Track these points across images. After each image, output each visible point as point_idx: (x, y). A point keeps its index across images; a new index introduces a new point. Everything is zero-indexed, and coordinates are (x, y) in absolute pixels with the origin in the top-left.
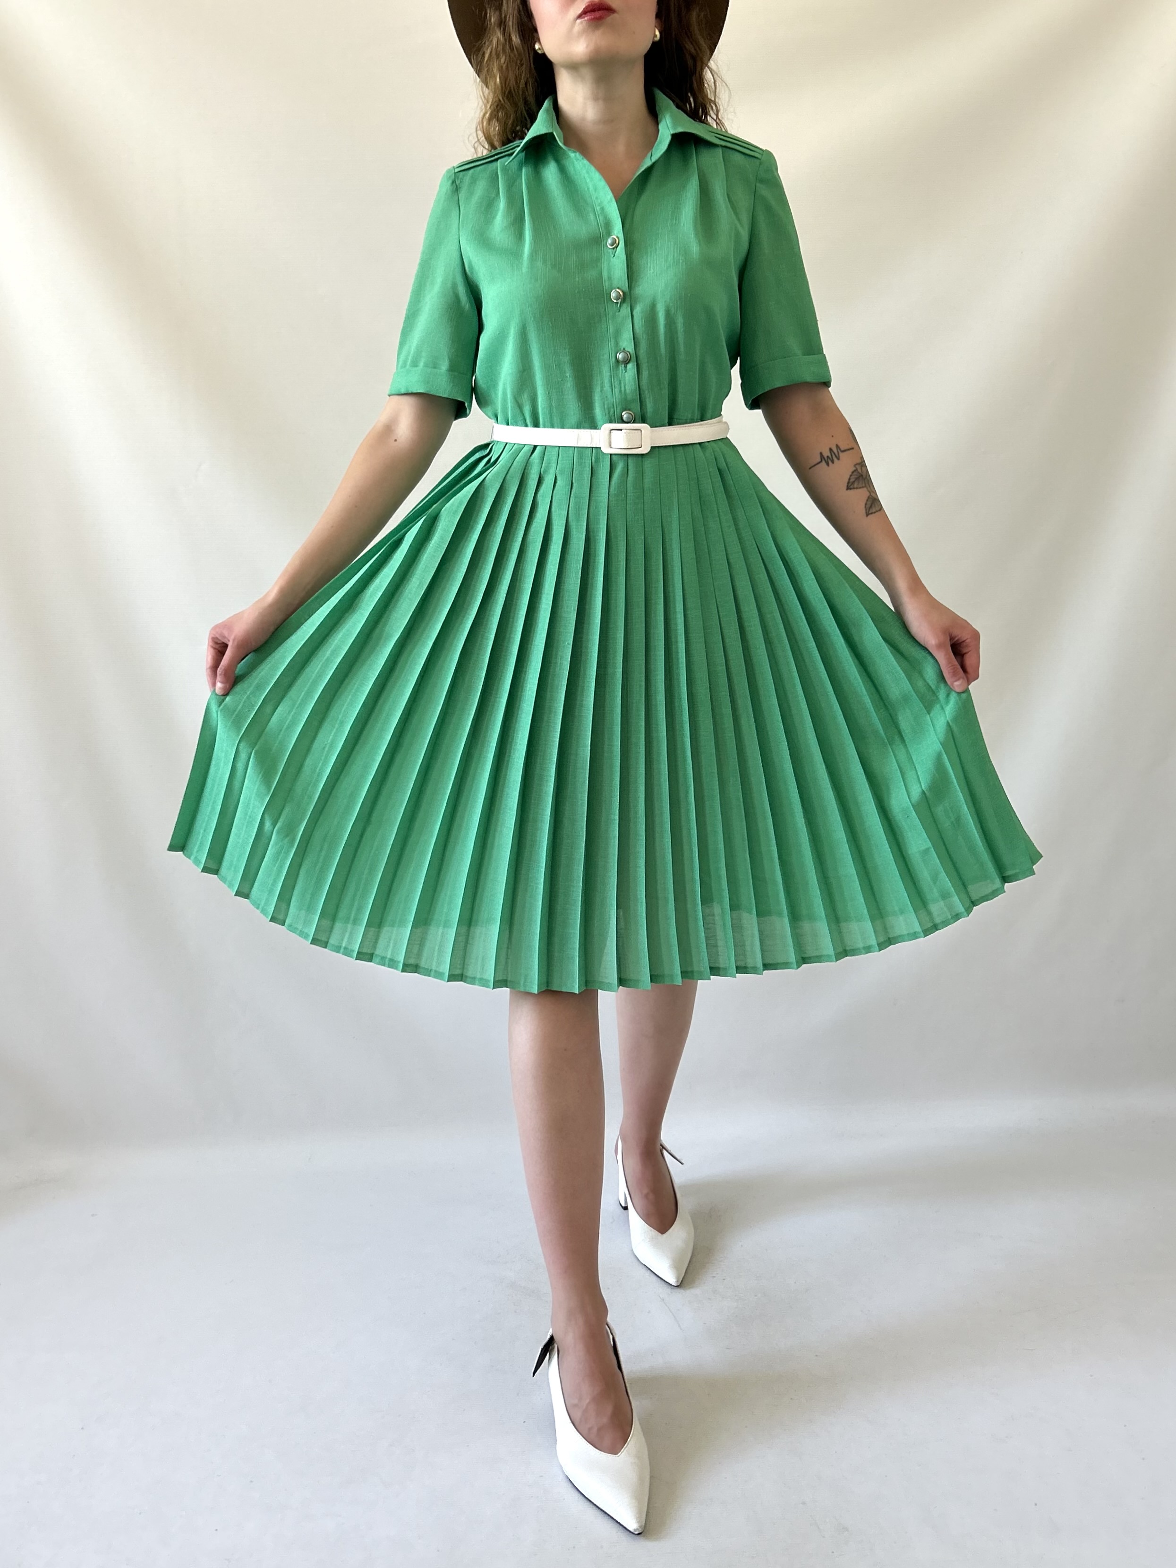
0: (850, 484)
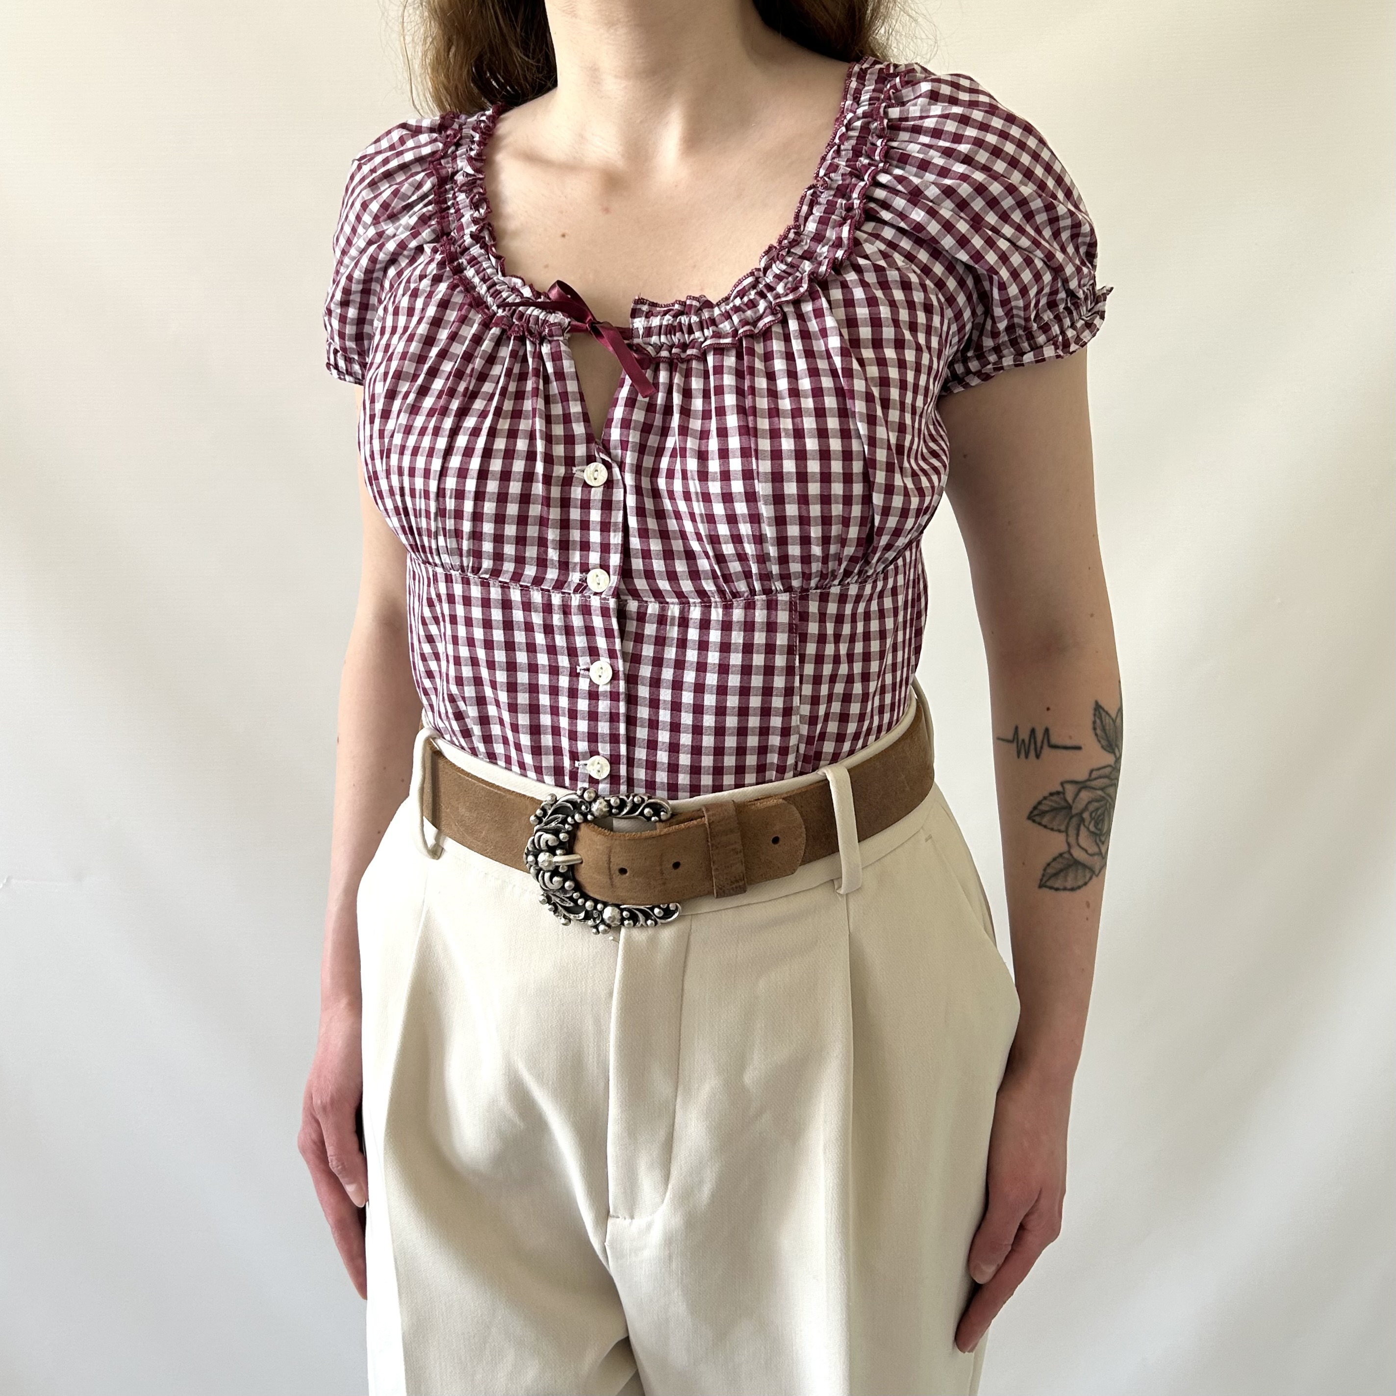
0: (1036, 812)
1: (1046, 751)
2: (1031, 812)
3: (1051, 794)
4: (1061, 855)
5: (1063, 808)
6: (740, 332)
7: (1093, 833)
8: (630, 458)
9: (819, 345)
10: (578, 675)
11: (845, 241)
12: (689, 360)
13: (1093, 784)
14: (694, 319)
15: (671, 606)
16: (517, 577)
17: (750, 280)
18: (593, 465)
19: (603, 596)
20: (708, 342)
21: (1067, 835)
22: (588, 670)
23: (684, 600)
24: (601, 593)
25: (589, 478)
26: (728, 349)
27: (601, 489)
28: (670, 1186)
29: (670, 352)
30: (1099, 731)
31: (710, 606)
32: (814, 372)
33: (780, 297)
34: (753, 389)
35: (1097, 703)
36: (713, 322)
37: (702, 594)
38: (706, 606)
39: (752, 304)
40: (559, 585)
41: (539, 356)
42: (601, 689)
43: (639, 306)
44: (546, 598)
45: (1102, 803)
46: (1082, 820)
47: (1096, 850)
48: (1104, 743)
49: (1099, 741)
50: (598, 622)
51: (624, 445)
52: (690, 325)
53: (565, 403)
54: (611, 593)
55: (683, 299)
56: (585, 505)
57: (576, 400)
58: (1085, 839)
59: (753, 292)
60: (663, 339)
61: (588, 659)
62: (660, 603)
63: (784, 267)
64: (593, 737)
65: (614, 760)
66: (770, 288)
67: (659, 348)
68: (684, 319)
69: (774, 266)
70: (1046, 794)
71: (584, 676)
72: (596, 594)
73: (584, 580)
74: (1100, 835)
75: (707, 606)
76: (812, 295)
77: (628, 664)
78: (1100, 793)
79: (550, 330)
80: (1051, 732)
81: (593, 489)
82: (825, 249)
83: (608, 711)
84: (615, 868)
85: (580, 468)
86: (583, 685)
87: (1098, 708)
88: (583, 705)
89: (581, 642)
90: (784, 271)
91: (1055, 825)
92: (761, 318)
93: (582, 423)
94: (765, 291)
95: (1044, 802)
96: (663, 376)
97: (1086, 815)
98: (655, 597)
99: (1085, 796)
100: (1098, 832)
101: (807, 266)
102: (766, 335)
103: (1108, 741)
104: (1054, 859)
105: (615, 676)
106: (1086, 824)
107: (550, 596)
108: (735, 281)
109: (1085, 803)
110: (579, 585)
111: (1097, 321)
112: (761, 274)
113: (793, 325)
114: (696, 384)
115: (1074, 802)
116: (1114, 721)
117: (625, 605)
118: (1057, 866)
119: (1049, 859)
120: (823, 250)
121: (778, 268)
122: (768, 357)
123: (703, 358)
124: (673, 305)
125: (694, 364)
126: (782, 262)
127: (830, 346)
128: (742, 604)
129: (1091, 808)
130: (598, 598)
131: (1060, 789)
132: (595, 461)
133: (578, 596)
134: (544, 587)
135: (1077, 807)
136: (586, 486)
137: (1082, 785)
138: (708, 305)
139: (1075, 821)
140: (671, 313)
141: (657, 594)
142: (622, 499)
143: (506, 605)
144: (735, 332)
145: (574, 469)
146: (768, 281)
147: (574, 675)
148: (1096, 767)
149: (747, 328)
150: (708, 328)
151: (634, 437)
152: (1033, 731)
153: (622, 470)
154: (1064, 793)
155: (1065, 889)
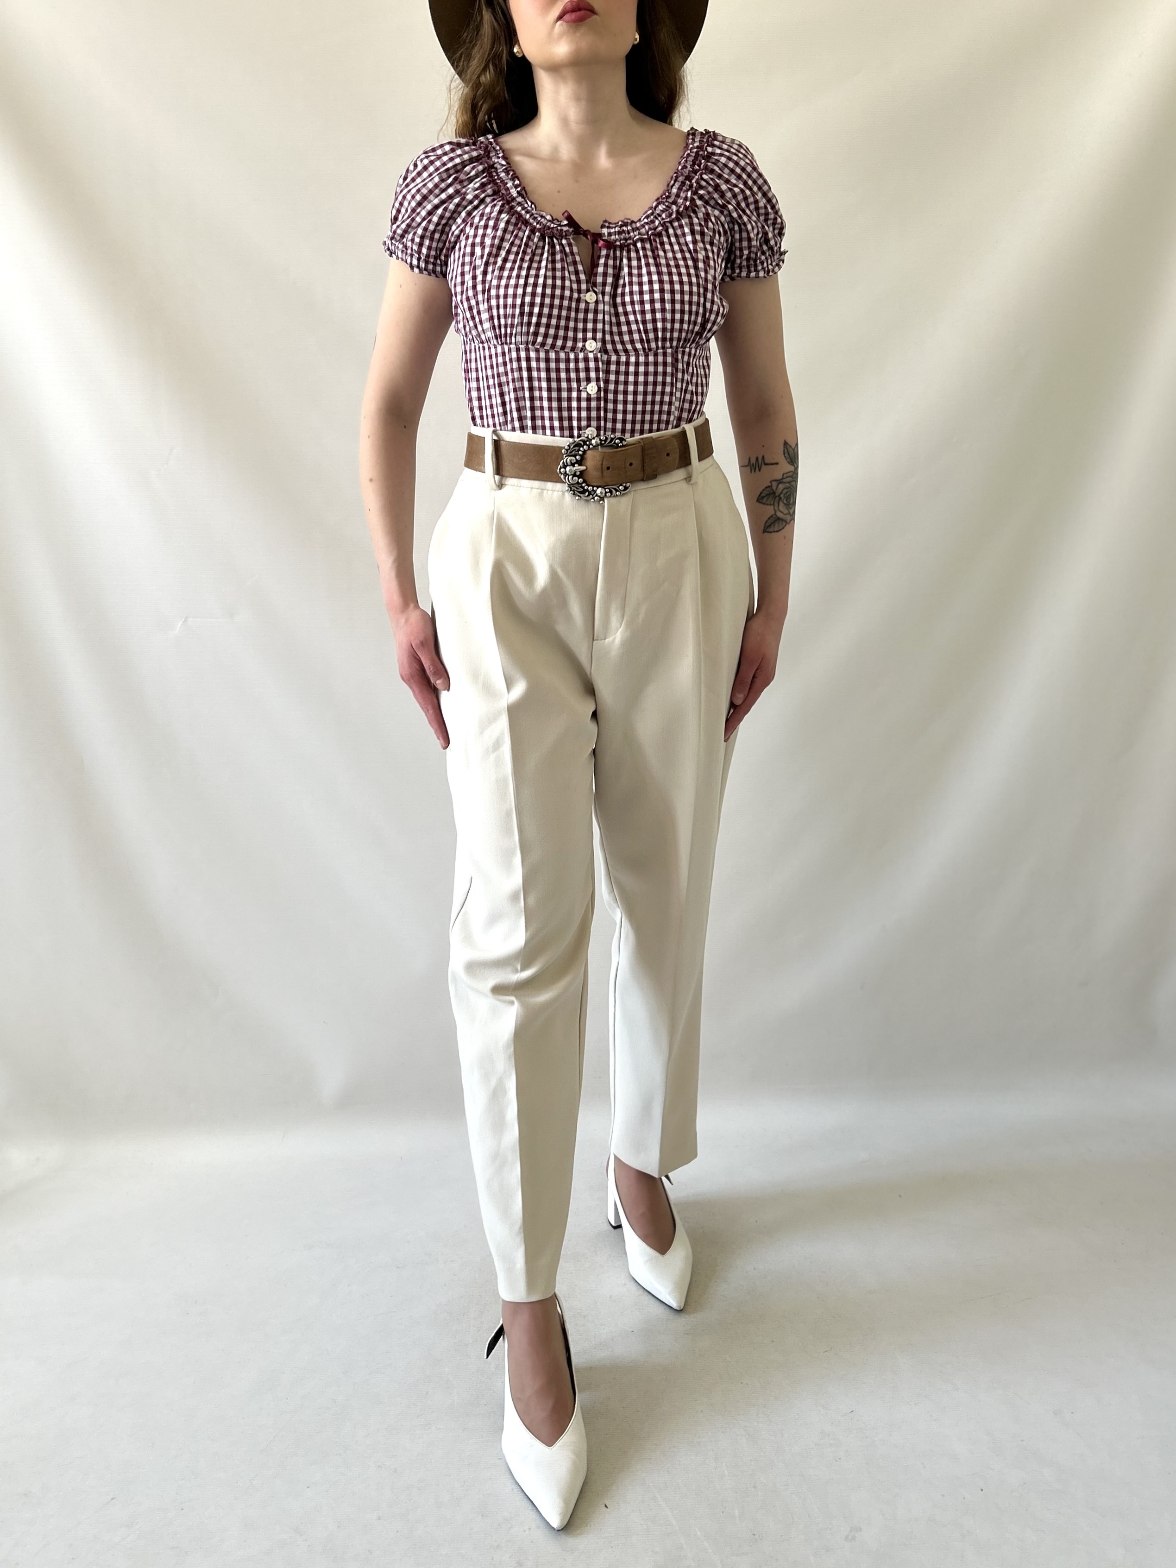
0: (760, 498)
1: (764, 467)
2: (758, 499)
5: (772, 494)
6: (650, 233)
7: (785, 504)
8: (607, 289)
9: (682, 240)
10: (581, 391)
11: (689, 198)
13: (785, 480)
14: (629, 228)
15: (622, 357)
16: (553, 346)
17: (650, 211)
18: (589, 293)
19: (594, 353)
20: (637, 237)
21: (774, 506)
22: (586, 388)
23: (628, 353)
24: (593, 351)
25: (588, 299)
26: (645, 240)
27: (594, 304)
28: (625, 618)
29: (620, 242)
30: (786, 455)
31: (639, 356)
32: (682, 251)
33: (664, 220)
34: (658, 255)
35: (785, 441)
36: (638, 229)
37: (635, 350)
39: (653, 222)
40: (573, 349)
41: (561, 244)
42: (592, 396)
43: (605, 224)
44: (567, 355)
45: (789, 489)
46: (780, 498)
47: (789, 511)
48: (789, 460)
49: (787, 460)
50: (591, 365)
51: (604, 284)
52: (628, 230)
53: (575, 266)
54: (597, 351)
55: (623, 219)
56: (586, 311)
57: (581, 265)
58: (782, 507)
59: (652, 217)
60: (617, 236)
61: (585, 383)
62: (617, 355)
63: (664, 207)
64: (589, 419)
65: (598, 428)
66: (659, 215)
67: (615, 241)
68: (625, 228)
70: (764, 488)
71: (584, 391)
72: (591, 352)
73: (584, 346)
74: (789, 505)
75: (637, 356)
76: (678, 219)
77: (604, 384)
78: (788, 485)
79: (566, 234)
80: (765, 457)
81: (590, 304)
82: (682, 201)
83: (595, 406)
84: (605, 467)
85: (584, 294)
86: (584, 395)
87: (786, 443)
88: (584, 404)
89: (582, 375)
90: (665, 209)
91: (768, 502)
92: (657, 227)
93: (584, 275)
94: (657, 216)
95: (764, 492)
96: (618, 253)
97: (782, 496)
98: (615, 353)
99: (781, 486)
100: (788, 503)
101: (674, 208)
102: (660, 235)
103: (791, 459)
104: (769, 518)
105: (599, 390)
106: (782, 499)
107: (569, 355)
108: (643, 212)
109: (780, 491)
110: (582, 349)
111: (781, 263)
112: (655, 209)
113: (671, 231)
114: (633, 255)
115: (776, 489)
116: (794, 450)
118: (770, 521)
119: (767, 519)
120: (680, 201)
121: (662, 207)
122: (662, 244)
123: (635, 245)
124: (618, 223)
125: (632, 247)
126: (664, 205)
127: (687, 240)
128: (653, 354)
129: (784, 492)
130: (592, 354)
131: (770, 484)
132: (591, 291)
133: (582, 353)
134: (566, 351)
136: (586, 302)
137: (780, 482)
138: (633, 222)
139: (777, 499)
140: (619, 226)
141: (616, 351)
142: (602, 308)
143: (547, 360)
144: (647, 233)
145: (582, 295)
146: (658, 212)
147: (579, 391)
148: (786, 472)
149: (653, 231)
150: (635, 232)
151: (608, 280)
152: (757, 459)
153: (602, 295)
154: (771, 486)
155: (774, 532)
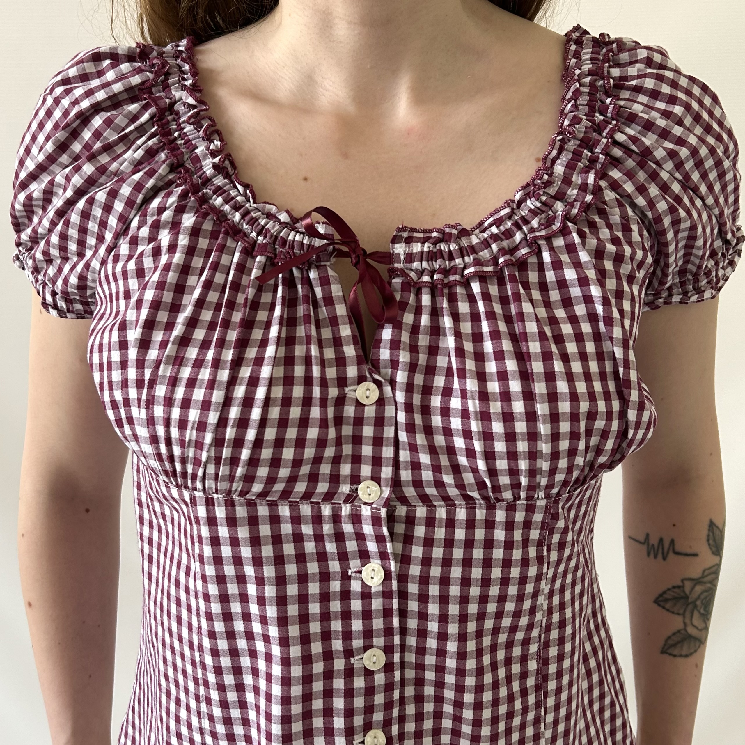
0: (661, 599)
2: (657, 599)
3: (674, 587)
4: (679, 631)
5: (682, 598)
6: (501, 260)
7: (702, 614)
8: (401, 377)
10: (349, 578)
12: (451, 286)
13: (705, 579)
14: (453, 247)
15: (438, 509)
16: (286, 494)
18: (364, 384)
19: (374, 506)
20: (471, 270)
21: (684, 617)
22: (360, 572)
23: (450, 503)
24: (372, 503)
25: (362, 398)
26: (490, 277)
27: (374, 408)
29: (432, 277)
30: (711, 542)
31: (475, 508)
33: (534, 231)
34: (521, 315)
35: (709, 520)
36: (473, 250)
37: (467, 497)
38: (471, 508)
39: (509, 235)
40: (329, 497)
41: (307, 282)
42: (373, 589)
43: (400, 233)
44: (315, 510)
45: (710, 592)
46: (695, 606)
47: (704, 625)
48: (714, 549)
49: (711, 549)
50: (368, 529)
51: (394, 364)
52: (450, 251)
53: (334, 328)
54: (383, 503)
55: (441, 228)
56: (359, 421)
57: (346, 324)
58: (697, 620)
59: (509, 224)
60: (425, 264)
61: (358, 562)
62: (428, 506)
63: (538, 205)
65: (388, 650)
66: (526, 221)
67: (421, 273)
68: (443, 246)
69: (528, 201)
70: (670, 586)
71: (356, 579)
72: (366, 504)
73: (355, 491)
77: (399, 565)
78: (709, 585)
80: (675, 542)
81: (366, 408)
82: (574, 192)
83: (382, 608)
85: (352, 388)
86: (355, 586)
87: (712, 525)
88: (356, 605)
89: (351, 546)
90: (538, 208)
91: (675, 610)
93: (352, 346)
95: (668, 592)
96: (426, 299)
97: (698, 603)
98: (423, 502)
99: (699, 589)
100: (706, 613)
102: (522, 265)
103: (717, 547)
105: (388, 575)
106: (698, 608)
107: (321, 509)
109: (698, 593)
110: (350, 496)
112: (515, 207)
113: (547, 257)
114: (464, 308)
115: (690, 593)
117: (394, 511)
118: (675, 639)
119: (669, 633)
121: (531, 203)
122: (527, 286)
123: (466, 283)
124: (431, 231)
125: (459, 290)
126: (537, 200)
129: (702, 597)
130: (369, 508)
131: (680, 584)
132: (366, 381)
133: (348, 506)
134: (314, 500)
135: (693, 597)
136: (359, 405)
137: (697, 581)
138: (464, 233)
139: (691, 607)
140: (430, 240)
141: (425, 499)
142: (394, 415)
145: (347, 389)
146: (524, 214)
147: (345, 576)
149: (507, 257)
150: (469, 256)
151: (404, 357)
152: (661, 540)
153: (393, 389)
154: (683, 587)
155: (681, 656)
